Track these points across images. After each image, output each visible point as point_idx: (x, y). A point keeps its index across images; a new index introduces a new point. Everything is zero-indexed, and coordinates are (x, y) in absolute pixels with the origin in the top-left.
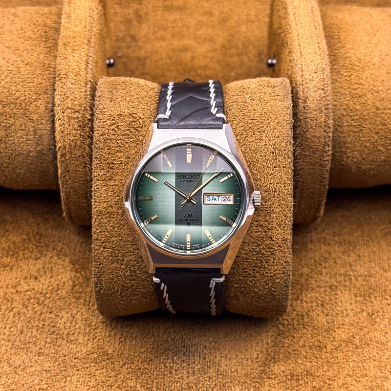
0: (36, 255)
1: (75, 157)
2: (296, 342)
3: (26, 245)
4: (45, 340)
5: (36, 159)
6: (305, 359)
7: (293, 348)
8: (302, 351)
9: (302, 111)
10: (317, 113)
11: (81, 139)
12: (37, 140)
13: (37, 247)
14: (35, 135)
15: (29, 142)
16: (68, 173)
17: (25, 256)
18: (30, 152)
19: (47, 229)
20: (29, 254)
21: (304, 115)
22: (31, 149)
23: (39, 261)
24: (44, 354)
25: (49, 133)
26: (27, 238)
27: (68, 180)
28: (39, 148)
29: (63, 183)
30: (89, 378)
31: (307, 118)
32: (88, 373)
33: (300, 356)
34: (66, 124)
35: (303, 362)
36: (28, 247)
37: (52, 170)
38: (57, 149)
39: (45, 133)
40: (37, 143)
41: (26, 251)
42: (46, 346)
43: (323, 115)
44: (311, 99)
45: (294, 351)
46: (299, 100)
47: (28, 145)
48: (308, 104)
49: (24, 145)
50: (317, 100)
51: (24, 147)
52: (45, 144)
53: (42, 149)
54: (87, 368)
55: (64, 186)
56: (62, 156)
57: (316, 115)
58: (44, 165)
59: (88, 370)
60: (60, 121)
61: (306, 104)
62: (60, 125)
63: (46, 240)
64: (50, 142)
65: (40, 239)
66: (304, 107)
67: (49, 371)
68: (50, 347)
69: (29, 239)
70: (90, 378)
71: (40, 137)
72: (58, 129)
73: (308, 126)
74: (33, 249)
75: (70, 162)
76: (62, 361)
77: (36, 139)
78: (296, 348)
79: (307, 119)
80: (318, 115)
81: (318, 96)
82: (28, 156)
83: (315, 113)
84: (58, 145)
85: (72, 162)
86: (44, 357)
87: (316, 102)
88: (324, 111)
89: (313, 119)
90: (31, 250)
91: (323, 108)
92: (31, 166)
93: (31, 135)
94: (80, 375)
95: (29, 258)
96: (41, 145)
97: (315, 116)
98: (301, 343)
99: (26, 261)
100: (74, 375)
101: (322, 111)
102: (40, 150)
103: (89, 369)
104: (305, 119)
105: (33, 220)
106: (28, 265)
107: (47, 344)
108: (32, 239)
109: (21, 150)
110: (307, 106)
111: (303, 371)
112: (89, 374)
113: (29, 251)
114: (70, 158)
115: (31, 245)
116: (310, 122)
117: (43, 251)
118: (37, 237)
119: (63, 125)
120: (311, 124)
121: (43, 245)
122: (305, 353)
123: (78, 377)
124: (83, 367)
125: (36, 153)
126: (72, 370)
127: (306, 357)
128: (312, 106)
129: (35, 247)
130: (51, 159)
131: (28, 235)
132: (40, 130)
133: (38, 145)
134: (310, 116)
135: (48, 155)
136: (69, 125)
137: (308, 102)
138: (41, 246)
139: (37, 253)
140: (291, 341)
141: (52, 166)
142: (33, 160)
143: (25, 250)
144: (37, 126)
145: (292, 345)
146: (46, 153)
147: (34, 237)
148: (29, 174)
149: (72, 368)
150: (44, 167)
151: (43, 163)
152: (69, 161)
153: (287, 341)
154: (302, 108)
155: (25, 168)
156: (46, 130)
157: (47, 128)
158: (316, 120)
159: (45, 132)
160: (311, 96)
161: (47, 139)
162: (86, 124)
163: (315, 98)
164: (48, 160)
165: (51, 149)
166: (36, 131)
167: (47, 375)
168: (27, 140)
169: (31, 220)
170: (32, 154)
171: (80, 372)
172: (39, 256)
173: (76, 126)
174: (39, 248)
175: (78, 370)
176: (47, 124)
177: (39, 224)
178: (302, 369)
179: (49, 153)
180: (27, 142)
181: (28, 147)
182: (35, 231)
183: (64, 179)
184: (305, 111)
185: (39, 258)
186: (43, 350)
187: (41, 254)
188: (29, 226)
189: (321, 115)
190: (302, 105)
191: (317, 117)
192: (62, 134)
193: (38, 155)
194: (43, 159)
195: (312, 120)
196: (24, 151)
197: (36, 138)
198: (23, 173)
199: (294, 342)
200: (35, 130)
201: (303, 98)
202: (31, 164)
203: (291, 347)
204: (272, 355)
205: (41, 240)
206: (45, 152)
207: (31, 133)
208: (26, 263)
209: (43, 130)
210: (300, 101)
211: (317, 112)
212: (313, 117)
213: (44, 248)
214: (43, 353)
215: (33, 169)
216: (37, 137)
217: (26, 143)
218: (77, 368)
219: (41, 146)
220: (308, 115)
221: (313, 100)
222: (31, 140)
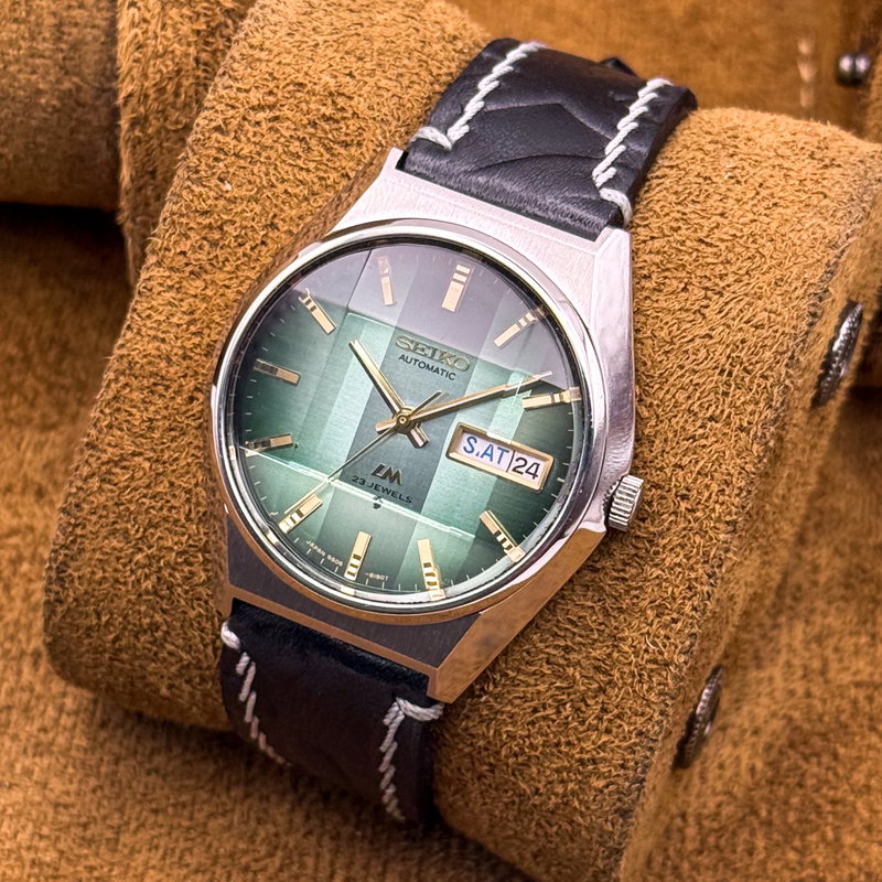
0: (44, 416)
1: (175, 131)
2: (841, 771)
3: (15, 379)
4: (58, 701)
5: (56, 115)
6: (864, 834)
7: (831, 793)
8: (859, 804)
11: (200, 73)
12: (64, 59)
13: (50, 387)
14: (59, 39)
15: (38, 61)
16: (154, 178)
17: (12, 414)
18: (39, 92)
19: (83, 330)
20: (23, 410)
22: (41, 86)
23: (52, 434)
24: (55, 749)
25: (102, 39)
26: (21, 355)
27: (152, 201)
28: (67, 85)
29: (135, 209)
30: (186, 840)
32: (186, 823)
33: (851, 820)
34: (154, 22)
35: (859, 843)
36: (21, 384)
37: (105, 155)
38: (120, 101)
39: (89, 38)
40: (61, 68)
41: (15, 399)
42: (62, 721)
45: (834, 802)
47: (33, 72)
49: (20, 71)
51: (21, 76)
52: (87, 71)
53: (79, 89)
54: (184, 806)
55: (138, 219)
56: (134, 123)
58: (82, 137)
59: (186, 813)
60: (133, 10)
62: (133, 25)
63: (79, 364)
64: (105, 69)
65: (60, 361)
67: (66, 806)
68: (75, 726)
69: (27, 359)
70: (193, 840)
71: (75, 47)
72: (126, 35)
74: (36, 393)
75: (160, 145)
76: (107, 775)
77: (60, 56)
78: (840, 794)
82: (30, 105)
84: (126, 88)
85: (165, 144)
86: (53, 760)
90: (31, 396)
92: (40, 139)
93: (44, 39)
94: (161, 826)
95: (24, 421)
96: (77, 74)
98: (859, 778)
99: (14, 431)
100: (143, 825)
102: (70, 90)
103: (189, 808)
105: (42, 295)
106: (19, 446)
107: (64, 717)
108: (36, 359)
109: (11, 86)
111: (854, 871)
112: (189, 829)
113: (26, 398)
114: (159, 132)
115: (30, 381)
117: (65, 404)
118: (52, 355)
119: (144, 26)
121: (67, 381)
122: (866, 814)
123: (154, 833)
124: (172, 801)
125: (59, 99)
126: (138, 809)
127: (869, 828)
129: (42, 388)
130: (105, 123)
131: (22, 344)
132: (76, 25)
133: (67, 73)
135: (95, 108)
136: (164, 27)
138: (63, 387)
139: (47, 409)
140: (828, 769)
141: (104, 144)
142: (45, 119)
143: (11, 394)
144: (65, 14)
145: (827, 782)
146: (90, 102)
147: (43, 352)
148: (31, 161)
149: (140, 802)
150: (82, 144)
151: (79, 132)
152: (155, 142)
153: (815, 769)
155: (19, 142)
156: (94, 27)
157: (97, 22)
159: (89, 34)
161: (96, 57)
162: (218, 26)
164: (95, 123)
165: (104, 91)
166: (66, 29)
167: (60, 818)
168: (32, 56)
169: (36, 294)
170: (43, 101)
171: (160, 819)
172: (54, 418)
173: (185, 29)
174: (55, 392)
175: (155, 812)
176: (100, 10)
177: (58, 311)
178: (852, 864)
179: (98, 103)
180: (30, 61)
181: (34, 77)
182: (44, 335)
183: (139, 198)
185: (53, 427)
186: (51, 735)
187: (61, 412)
188: (29, 314)
192: (137, 54)
193: (64, 105)
194: (77, 120)
196: (20, 88)
197: (62, 50)
198: (10, 157)
199: (836, 774)
200: (59, 26)
202: (39, 130)
203: (824, 790)
204: (764, 813)
205: (65, 365)
206: (86, 97)
207: (47, 35)
208: (12, 440)
209: (86, 26)
213: (72, 393)
214: (52, 744)
215: (43, 145)
216: (63, 46)
217: (26, 64)
218: (154, 806)
219: (76, 79)
222: (43, 57)
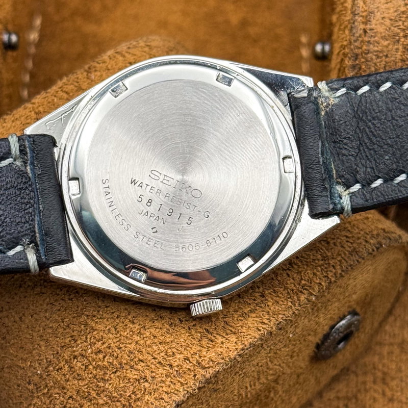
9: (360, 39)
10: (389, 44)
21: (364, 47)
31: (368, 53)
43: (401, 47)
44: (378, 15)
46: (357, 17)
48: (373, 26)
50: (391, 20)
57: (387, 47)
61: (368, 27)
66: (365, 31)
73: (370, 68)
79: (369, 55)
80: (390, 47)
81: (392, 10)
83: (386, 43)
87: (388, 22)
88: (402, 40)
89: (381, 55)
91: (401, 34)
97: (385, 49)
101: (398, 41)
104: (366, 54)
110: (371, 29)
116: (375, 61)
120: (375, 64)
128: (381, 29)
134: (376, 49)
137: (374, 22)
154: (362, 31)
158: (387, 56)
160: (378, 11)
163: (386, 15)
184: (366, 39)
189: (396, 47)
190: (362, 26)
191: (388, 51)
195: (378, 57)
201: (364, 14)
210: (359, 19)
211: (388, 42)
212: (381, 52)
220: (371, 46)
221: (383, 18)
